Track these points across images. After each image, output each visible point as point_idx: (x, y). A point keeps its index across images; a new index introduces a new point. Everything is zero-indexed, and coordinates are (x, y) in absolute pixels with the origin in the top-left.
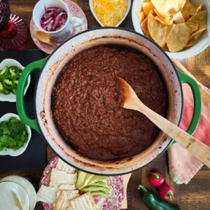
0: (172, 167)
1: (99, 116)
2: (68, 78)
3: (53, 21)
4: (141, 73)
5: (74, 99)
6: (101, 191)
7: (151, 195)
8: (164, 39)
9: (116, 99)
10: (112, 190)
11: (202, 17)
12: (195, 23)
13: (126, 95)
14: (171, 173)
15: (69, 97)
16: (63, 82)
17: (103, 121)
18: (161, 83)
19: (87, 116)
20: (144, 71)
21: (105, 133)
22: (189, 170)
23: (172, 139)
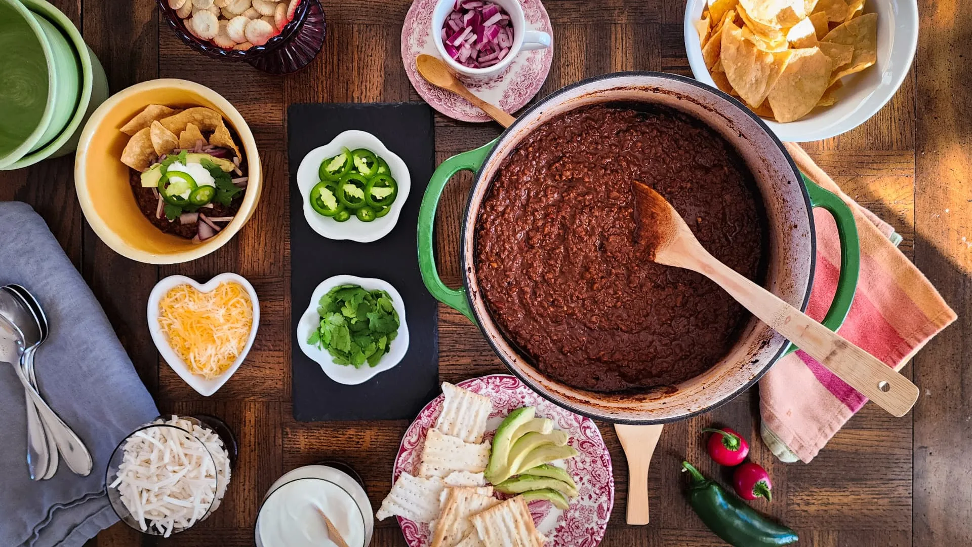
0: (771, 418)
1: (591, 283)
2: (515, 184)
3: (475, 37)
4: (699, 174)
5: (528, 238)
6: (551, 490)
7: (715, 489)
8: (763, 88)
9: (634, 239)
10: (579, 487)
11: (864, 31)
12: (845, 43)
13: (661, 230)
14: (765, 433)
15: (515, 234)
16: (502, 195)
17: (600, 296)
18: (751, 202)
19: (560, 281)
20: (707, 170)
21: (606, 325)
22: (815, 428)
23: (787, 342)
